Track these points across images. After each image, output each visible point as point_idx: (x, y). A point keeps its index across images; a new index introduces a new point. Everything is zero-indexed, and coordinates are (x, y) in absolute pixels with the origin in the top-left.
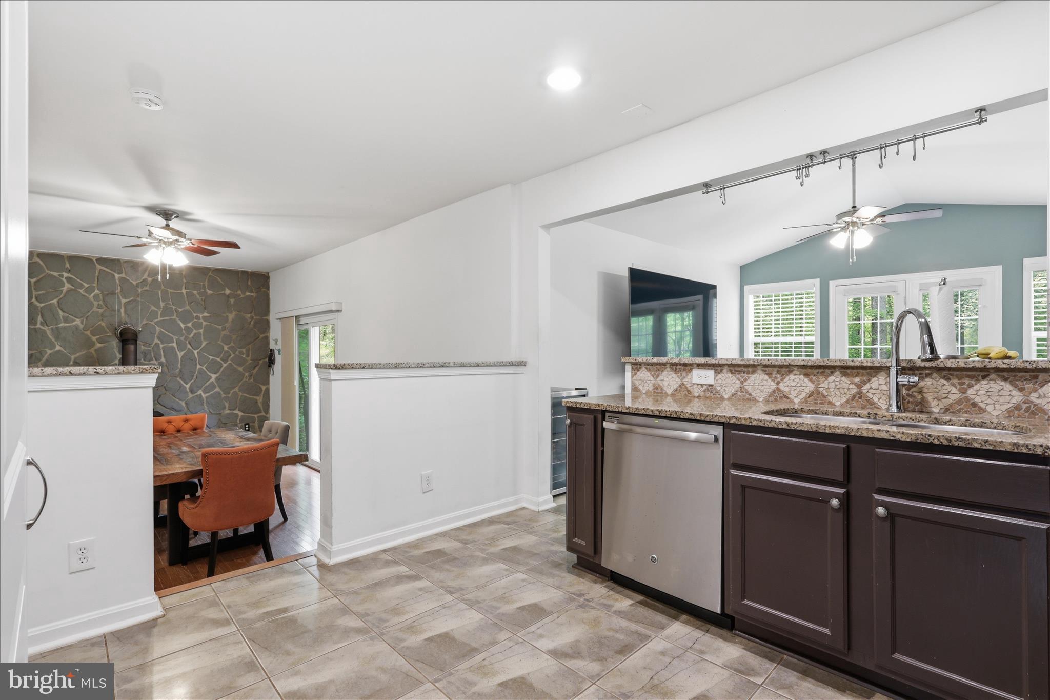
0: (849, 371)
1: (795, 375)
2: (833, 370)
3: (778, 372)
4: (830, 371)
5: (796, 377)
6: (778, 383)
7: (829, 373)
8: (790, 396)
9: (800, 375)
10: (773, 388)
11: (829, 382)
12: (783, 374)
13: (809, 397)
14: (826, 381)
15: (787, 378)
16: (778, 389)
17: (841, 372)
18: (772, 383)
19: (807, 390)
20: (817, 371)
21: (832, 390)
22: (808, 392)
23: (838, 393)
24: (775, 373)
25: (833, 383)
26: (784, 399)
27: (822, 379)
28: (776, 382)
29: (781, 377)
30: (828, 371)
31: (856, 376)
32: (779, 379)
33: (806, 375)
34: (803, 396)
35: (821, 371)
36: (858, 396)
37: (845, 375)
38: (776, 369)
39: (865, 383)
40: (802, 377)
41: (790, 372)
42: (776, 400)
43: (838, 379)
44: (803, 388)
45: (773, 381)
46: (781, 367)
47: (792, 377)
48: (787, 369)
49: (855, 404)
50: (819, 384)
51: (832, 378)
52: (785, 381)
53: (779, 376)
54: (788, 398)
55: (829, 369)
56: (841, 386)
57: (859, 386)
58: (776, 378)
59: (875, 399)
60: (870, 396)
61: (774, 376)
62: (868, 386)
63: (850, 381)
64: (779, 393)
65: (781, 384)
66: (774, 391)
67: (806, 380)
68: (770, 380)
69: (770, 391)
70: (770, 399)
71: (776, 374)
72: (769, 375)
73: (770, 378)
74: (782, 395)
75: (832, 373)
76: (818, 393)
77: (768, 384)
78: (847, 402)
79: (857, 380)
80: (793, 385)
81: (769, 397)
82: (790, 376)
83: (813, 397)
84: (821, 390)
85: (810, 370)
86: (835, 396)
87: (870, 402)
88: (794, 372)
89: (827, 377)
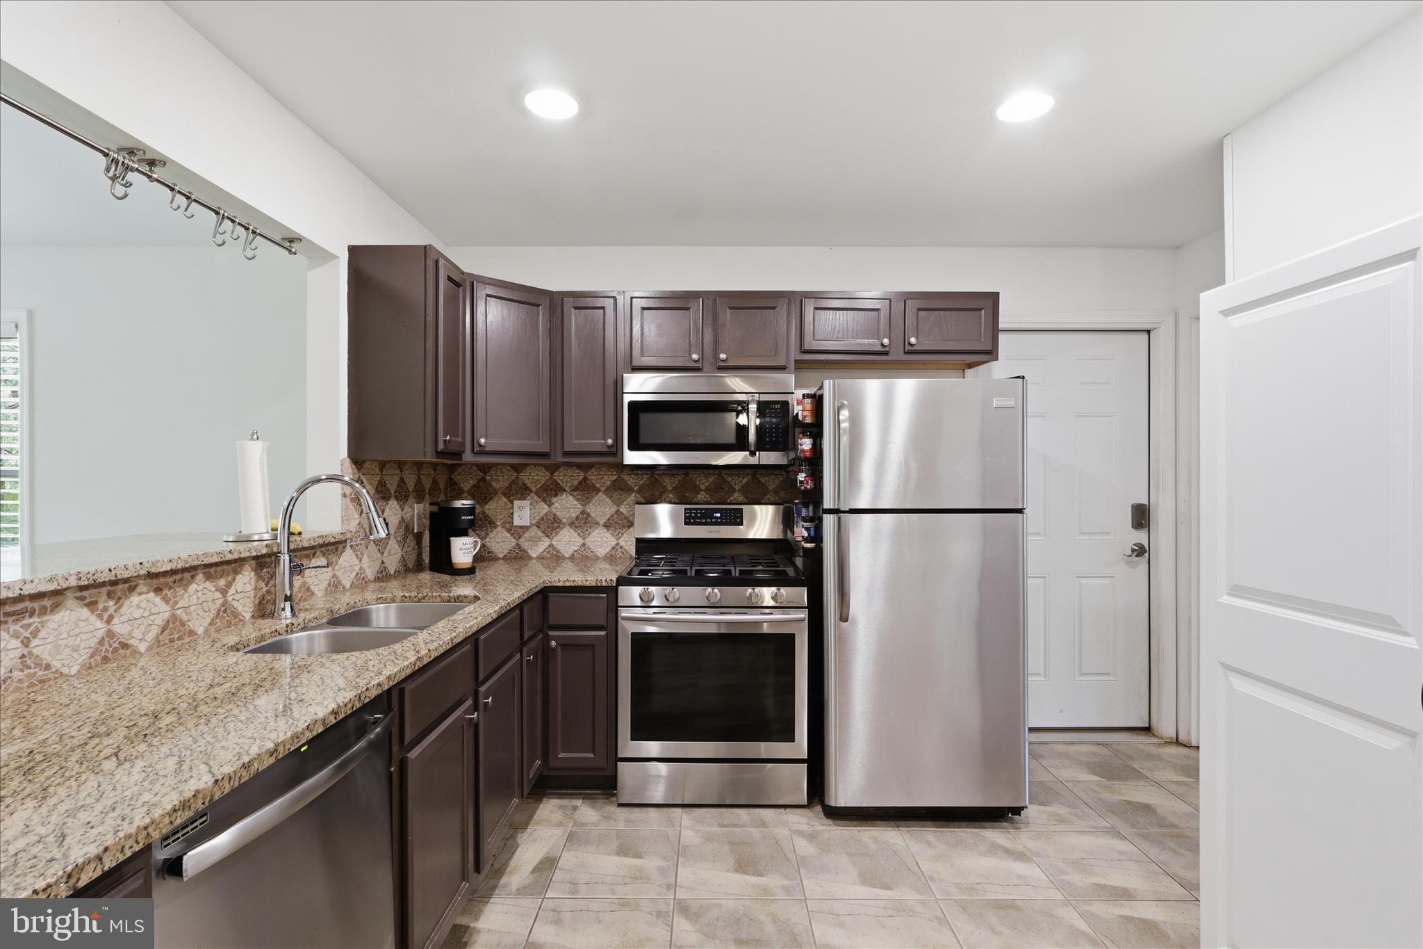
0: (212, 570)
1: (140, 594)
2: (194, 573)
3: (109, 595)
4: (190, 574)
5: (143, 597)
6: (109, 621)
7: (189, 578)
8: (130, 642)
9: (148, 592)
10: (100, 634)
11: (190, 596)
12: (120, 598)
13: (162, 632)
14: (187, 595)
15: (127, 603)
16: (110, 634)
17: (204, 573)
18: (99, 624)
19: (160, 620)
20: (172, 579)
21: (192, 608)
22: (160, 624)
23: (201, 612)
24: (104, 597)
25: (195, 596)
26: (121, 651)
27: (180, 591)
28: (105, 618)
29: (116, 604)
30: (187, 575)
31: (221, 577)
32: (111, 611)
33: (158, 590)
34: (155, 631)
35: (178, 577)
36: (223, 609)
37: (209, 577)
38: (104, 590)
39: (229, 585)
40: (152, 594)
41: (132, 589)
42: (106, 659)
43: (200, 588)
44: (152, 618)
45: (100, 617)
46: (114, 583)
47: (135, 599)
48: (127, 585)
49: (219, 624)
50: (176, 603)
51: (193, 587)
52: (122, 610)
53: (111, 603)
54: (125, 646)
55: (189, 572)
56: (204, 598)
57: (224, 592)
58: (105, 609)
59: (240, 609)
60: (235, 604)
61: (101, 606)
62: (232, 591)
63: (214, 586)
64: (111, 642)
65: (115, 621)
66: (101, 642)
67: (158, 600)
68: (93, 618)
69: (93, 642)
70: (92, 660)
71: (105, 602)
72: (92, 605)
73: (93, 612)
74: (116, 645)
75: (193, 577)
76: (174, 618)
77: (91, 628)
78: (211, 624)
79: (222, 582)
80: (136, 616)
81: (92, 656)
82: (132, 599)
83: (168, 631)
84: (179, 612)
85: (162, 580)
86: (197, 619)
87: (235, 614)
88: (139, 589)
89: (186, 587)
